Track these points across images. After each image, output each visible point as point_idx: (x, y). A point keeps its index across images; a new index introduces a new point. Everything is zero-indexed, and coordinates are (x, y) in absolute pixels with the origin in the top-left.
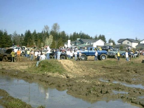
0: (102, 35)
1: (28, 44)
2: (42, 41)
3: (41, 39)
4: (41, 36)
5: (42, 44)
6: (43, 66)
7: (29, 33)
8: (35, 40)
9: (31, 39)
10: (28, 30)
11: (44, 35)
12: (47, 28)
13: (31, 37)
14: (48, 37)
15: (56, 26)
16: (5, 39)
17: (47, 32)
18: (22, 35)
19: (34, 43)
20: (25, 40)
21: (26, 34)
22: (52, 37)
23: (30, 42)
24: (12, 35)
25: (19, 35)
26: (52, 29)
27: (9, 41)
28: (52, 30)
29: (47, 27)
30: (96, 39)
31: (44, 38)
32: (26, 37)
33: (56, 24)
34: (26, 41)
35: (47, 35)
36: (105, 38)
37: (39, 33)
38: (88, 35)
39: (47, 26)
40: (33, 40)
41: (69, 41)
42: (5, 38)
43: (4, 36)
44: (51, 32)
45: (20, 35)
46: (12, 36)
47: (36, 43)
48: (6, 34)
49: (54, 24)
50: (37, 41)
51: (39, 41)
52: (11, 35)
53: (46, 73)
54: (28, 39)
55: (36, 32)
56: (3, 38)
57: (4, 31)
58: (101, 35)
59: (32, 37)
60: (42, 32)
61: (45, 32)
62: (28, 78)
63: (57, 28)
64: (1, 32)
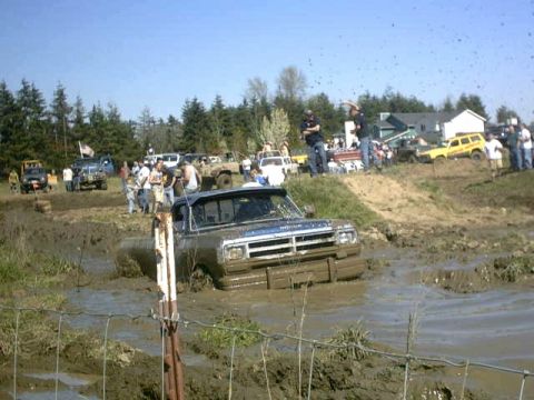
0: (471, 97)
1: (199, 146)
2: (248, 133)
3: (245, 125)
4: (242, 118)
5: (252, 144)
7: (198, 108)
8: (224, 134)
9: (209, 128)
10: (191, 100)
11: (253, 113)
12: (258, 86)
13: (206, 122)
14: (269, 118)
15: (290, 78)
16: (115, 138)
17: (264, 100)
18: (172, 119)
19: (223, 143)
20: (186, 133)
21: (186, 114)
22: (286, 116)
23: (205, 139)
24: (134, 123)
25: (161, 121)
26: (280, 87)
27: (128, 142)
28: (277, 92)
29: (260, 84)
30: (449, 112)
31: (255, 124)
32: (187, 125)
33: (291, 72)
34: (191, 138)
35: (265, 110)
36: (483, 104)
37: (232, 109)
38: (415, 100)
39: (258, 80)
40: (217, 134)
41: (350, 126)
42: (114, 134)
43: (109, 127)
44: (277, 98)
45: (166, 121)
46: (138, 127)
47: (228, 142)
48: (114, 116)
49: (284, 71)
50: (230, 134)
51: (238, 134)
52: (131, 123)
54: (196, 131)
55: (223, 103)
56: (106, 133)
57: (109, 110)
58: (467, 96)
59: (210, 123)
60: (245, 102)
61: (254, 100)
63: (297, 86)
64: (96, 115)
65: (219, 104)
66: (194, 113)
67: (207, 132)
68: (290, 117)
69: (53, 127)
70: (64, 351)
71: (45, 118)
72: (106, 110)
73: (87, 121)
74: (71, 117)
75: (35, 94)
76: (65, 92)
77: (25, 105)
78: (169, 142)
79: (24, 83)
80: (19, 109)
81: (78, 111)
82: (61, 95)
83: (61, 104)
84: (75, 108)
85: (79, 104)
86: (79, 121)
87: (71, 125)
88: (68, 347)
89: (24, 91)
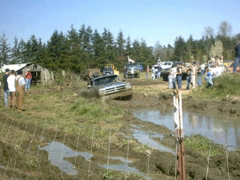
1: (181, 58)
2: (204, 52)
3: (203, 49)
4: (201, 45)
5: (205, 57)
6: (220, 87)
7: (182, 41)
8: (193, 53)
9: (186, 50)
10: (179, 37)
11: (206, 43)
12: (209, 30)
13: (185, 47)
14: (214, 45)
15: (224, 27)
17: (212, 37)
18: (169, 46)
19: (192, 57)
20: (175, 52)
21: (176, 43)
22: (221, 44)
23: (184, 55)
24: (152, 48)
25: (164, 46)
26: (219, 31)
27: (149, 56)
28: (218, 33)
29: (210, 29)
31: (207, 48)
32: (176, 48)
33: (225, 24)
34: (178, 54)
35: (212, 41)
37: (197, 41)
39: (209, 28)
40: (190, 53)
42: (144, 53)
43: (142, 49)
44: (218, 36)
45: (167, 47)
46: (154, 49)
47: (195, 56)
48: (144, 44)
49: (222, 23)
50: (196, 53)
51: (200, 52)
53: (229, 97)
54: (180, 51)
55: (193, 38)
56: (140, 52)
57: (141, 41)
59: (187, 48)
60: (203, 38)
61: (207, 37)
62: (196, 107)
63: (227, 30)
64: (136, 44)
65: (191, 38)
66: (180, 43)
67: (185, 51)
68: (224, 45)
69: (117, 49)
70: (122, 147)
71: (114, 45)
72: (140, 41)
73: (132, 46)
74: (125, 44)
75: (110, 34)
76: (123, 34)
77: (105, 40)
78: (168, 56)
79: (105, 30)
80: (103, 41)
81: (128, 42)
82: (121, 35)
83: (121, 39)
84: (127, 41)
85: (129, 39)
86: (128, 46)
87: (125, 48)
88: (124, 146)
89: (105, 33)
